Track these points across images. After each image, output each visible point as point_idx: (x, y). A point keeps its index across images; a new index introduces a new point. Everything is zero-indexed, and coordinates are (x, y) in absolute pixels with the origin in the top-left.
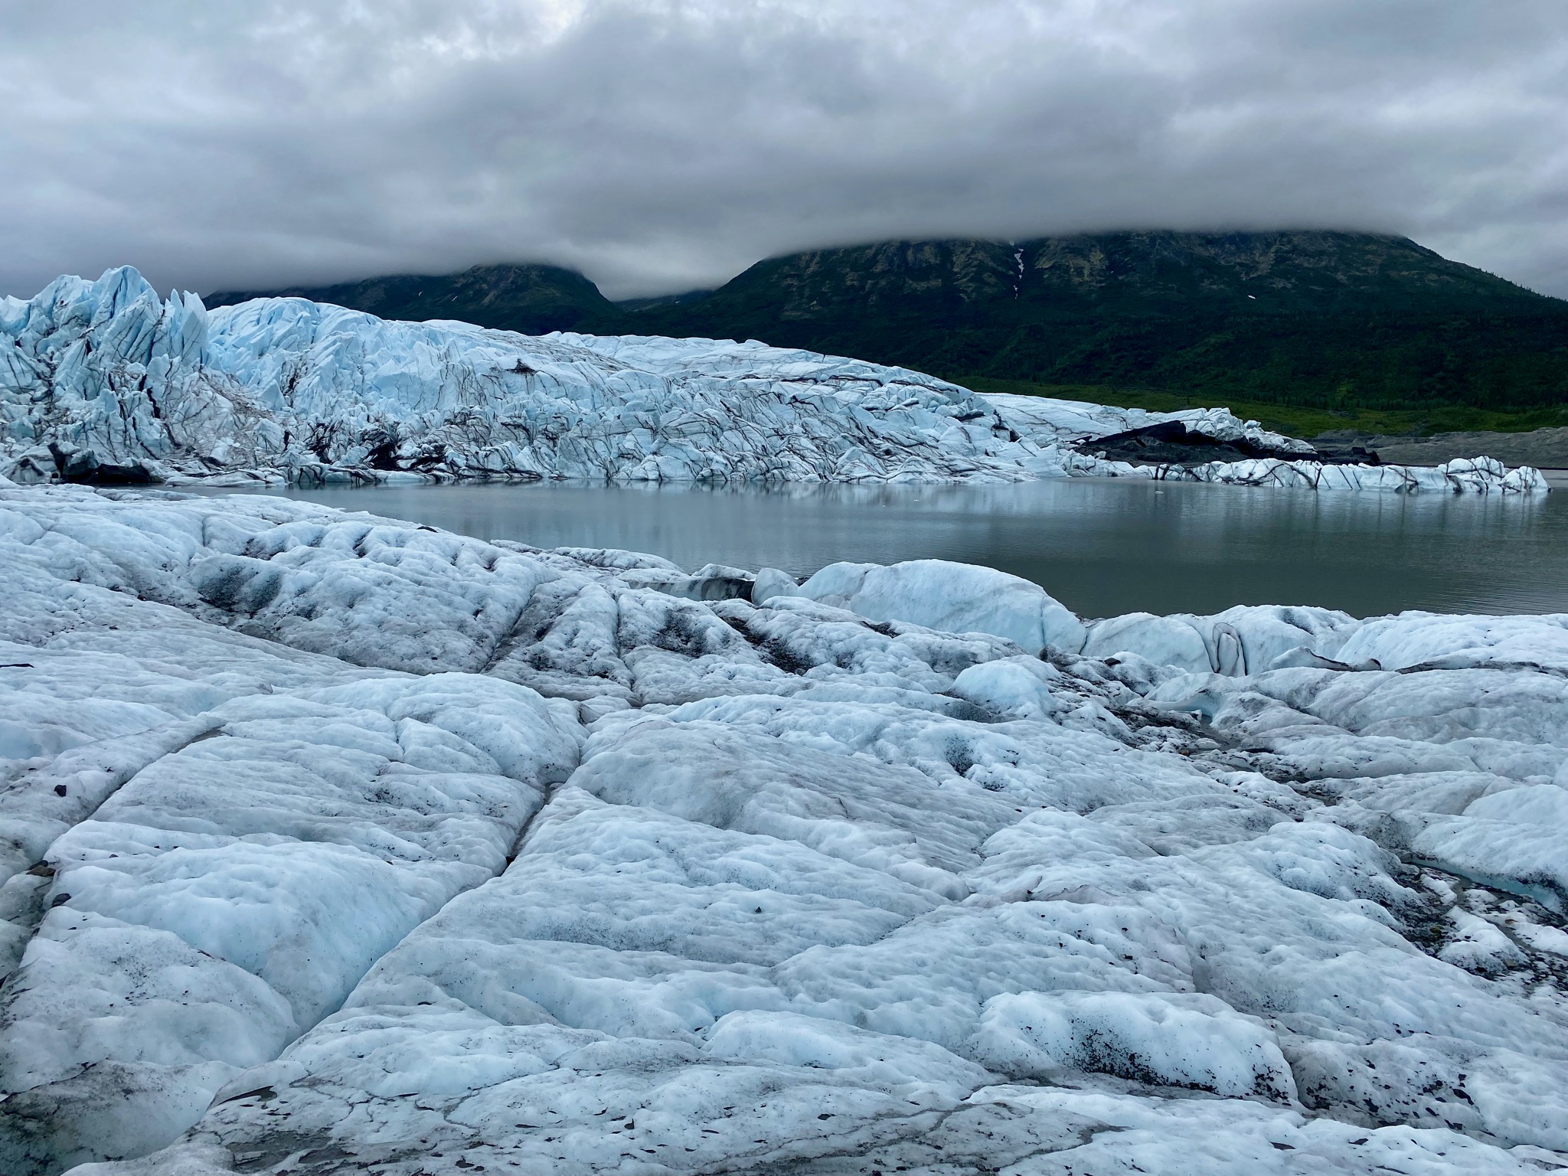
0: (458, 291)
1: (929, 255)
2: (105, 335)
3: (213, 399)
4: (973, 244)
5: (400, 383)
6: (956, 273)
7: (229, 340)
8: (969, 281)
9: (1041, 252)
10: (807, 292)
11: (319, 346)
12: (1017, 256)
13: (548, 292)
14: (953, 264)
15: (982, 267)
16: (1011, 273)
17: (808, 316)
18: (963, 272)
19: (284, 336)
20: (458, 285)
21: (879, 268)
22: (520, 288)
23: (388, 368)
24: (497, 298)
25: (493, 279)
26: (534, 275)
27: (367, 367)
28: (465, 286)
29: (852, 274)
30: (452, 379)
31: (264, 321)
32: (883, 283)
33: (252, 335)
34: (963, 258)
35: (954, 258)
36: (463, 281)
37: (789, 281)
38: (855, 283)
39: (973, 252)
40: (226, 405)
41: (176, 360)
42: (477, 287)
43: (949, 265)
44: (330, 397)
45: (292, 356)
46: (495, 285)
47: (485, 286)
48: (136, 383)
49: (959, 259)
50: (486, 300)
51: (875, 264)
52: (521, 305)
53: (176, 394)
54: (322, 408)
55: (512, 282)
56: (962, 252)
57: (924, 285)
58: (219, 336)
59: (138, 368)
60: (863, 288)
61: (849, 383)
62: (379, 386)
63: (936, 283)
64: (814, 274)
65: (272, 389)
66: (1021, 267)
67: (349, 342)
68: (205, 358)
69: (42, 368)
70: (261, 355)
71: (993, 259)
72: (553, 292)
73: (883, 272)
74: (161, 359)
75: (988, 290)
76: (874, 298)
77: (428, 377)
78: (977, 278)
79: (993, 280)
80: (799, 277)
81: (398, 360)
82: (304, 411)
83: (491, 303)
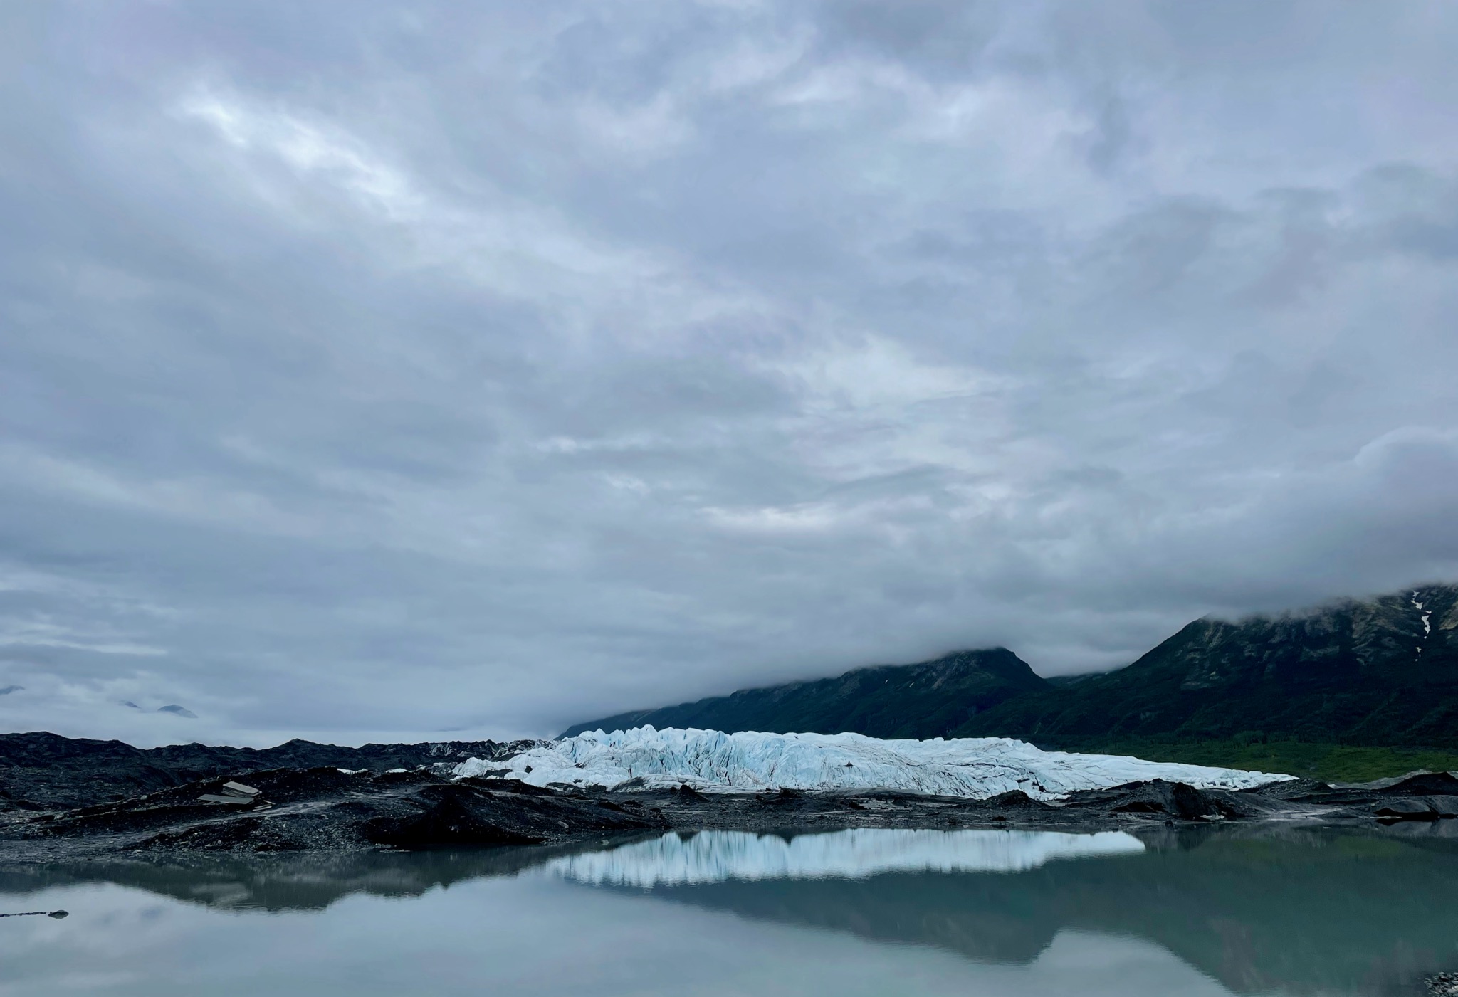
0: (914, 679)
1: (1328, 625)
2: (715, 757)
3: (747, 779)
4: (1373, 612)
5: (808, 771)
6: (1355, 639)
7: (752, 755)
8: (1368, 646)
9: (1446, 614)
10: (1207, 664)
11: (782, 757)
12: (1424, 619)
13: (984, 676)
14: (1352, 631)
15: (1381, 633)
16: (1415, 635)
17: (1206, 686)
18: (1363, 638)
19: (770, 754)
20: (914, 674)
21: (1276, 640)
22: (964, 674)
23: (804, 766)
24: (943, 683)
25: (940, 668)
26: (973, 662)
27: (798, 765)
28: (920, 675)
29: (1250, 646)
30: (825, 770)
31: (764, 748)
32: (1280, 652)
33: (760, 754)
34: (1362, 624)
35: (1354, 626)
36: (918, 670)
37: (1192, 655)
38: (1253, 654)
39: (1373, 619)
40: (751, 781)
41: (736, 765)
42: (929, 675)
43: (1348, 632)
44: (784, 777)
45: (772, 762)
46: (943, 672)
47: (934, 674)
48: (724, 774)
49: (1358, 627)
50: (935, 686)
51: (1273, 637)
52: (962, 687)
53: (736, 778)
54: (781, 782)
55: (956, 670)
56: (1362, 620)
57: (1321, 652)
58: (748, 754)
59: (724, 769)
60: (1260, 658)
61: (983, 766)
62: (801, 772)
63: (1332, 650)
64: (1213, 650)
65: (765, 775)
66: (1427, 629)
67: (792, 756)
68: (744, 763)
69: (697, 770)
70: (763, 761)
71: (1396, 623)
72: (987, 676)
73: (1281, 643)
74: (731, 766)
75: (1388, 654)
76: (1271, 667)
77: (817, 769)
78: (1376, 643)
79: (1393, 643)
80: (1202, 651)
81: (808, 762)
82: (775, 783)
83: (939, 687)
